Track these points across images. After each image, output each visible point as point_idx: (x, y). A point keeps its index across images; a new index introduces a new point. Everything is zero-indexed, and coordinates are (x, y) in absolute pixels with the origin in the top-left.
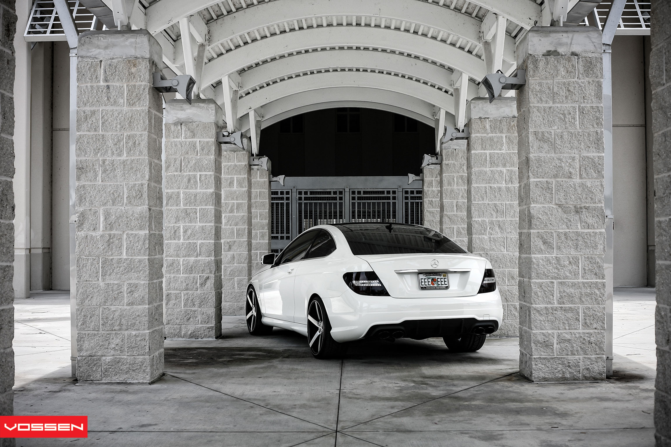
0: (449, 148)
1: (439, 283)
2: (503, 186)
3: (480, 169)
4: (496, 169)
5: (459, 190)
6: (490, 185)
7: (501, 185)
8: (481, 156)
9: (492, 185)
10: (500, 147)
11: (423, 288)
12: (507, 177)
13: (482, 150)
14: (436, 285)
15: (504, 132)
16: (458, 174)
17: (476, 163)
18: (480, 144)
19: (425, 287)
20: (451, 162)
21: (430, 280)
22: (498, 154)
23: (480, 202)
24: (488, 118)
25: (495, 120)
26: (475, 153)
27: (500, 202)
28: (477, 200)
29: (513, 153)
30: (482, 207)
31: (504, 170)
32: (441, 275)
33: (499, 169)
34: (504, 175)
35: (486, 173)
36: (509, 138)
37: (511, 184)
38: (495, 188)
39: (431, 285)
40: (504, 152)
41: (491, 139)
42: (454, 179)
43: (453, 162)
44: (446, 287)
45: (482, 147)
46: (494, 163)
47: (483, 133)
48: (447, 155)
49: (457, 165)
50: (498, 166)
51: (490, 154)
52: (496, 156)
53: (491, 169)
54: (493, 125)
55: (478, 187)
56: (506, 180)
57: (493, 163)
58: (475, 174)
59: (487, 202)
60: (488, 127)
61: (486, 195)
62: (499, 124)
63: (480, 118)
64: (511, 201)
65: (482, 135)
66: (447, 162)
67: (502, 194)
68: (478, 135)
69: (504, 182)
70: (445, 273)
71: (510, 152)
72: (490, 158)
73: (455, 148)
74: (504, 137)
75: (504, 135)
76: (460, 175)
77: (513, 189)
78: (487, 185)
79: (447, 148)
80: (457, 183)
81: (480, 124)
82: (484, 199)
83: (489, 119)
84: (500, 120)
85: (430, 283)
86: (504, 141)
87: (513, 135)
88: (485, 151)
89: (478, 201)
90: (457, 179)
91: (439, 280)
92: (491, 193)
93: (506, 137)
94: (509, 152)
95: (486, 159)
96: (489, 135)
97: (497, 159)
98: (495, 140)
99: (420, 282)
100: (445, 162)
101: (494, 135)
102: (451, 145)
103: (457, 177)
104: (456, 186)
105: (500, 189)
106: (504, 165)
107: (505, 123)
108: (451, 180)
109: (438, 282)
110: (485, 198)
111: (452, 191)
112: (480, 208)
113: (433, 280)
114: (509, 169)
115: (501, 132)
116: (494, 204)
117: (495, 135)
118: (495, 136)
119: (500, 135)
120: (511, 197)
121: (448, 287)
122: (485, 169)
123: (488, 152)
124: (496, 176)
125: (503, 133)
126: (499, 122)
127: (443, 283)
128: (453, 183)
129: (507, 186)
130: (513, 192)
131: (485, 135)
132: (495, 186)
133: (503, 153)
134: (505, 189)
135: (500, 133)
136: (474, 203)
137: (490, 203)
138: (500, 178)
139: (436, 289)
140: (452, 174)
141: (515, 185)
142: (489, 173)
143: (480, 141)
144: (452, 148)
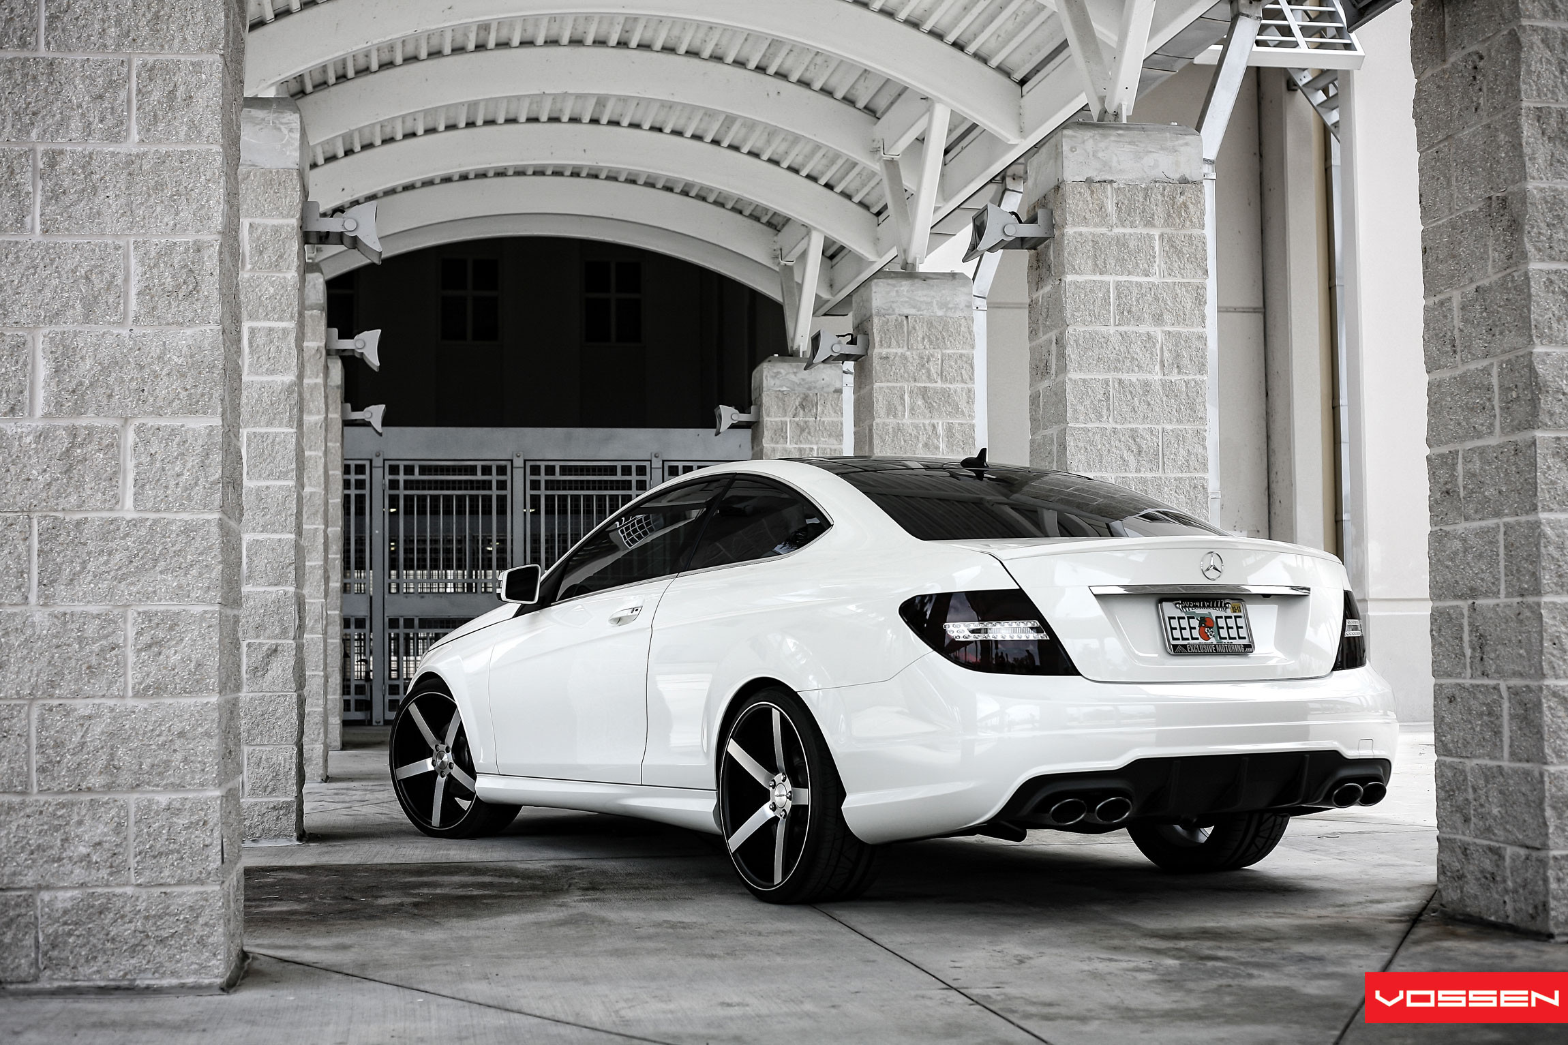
0: (890, 312)
1: (1224, 633)
2: (1157, 378)
3: (1090, 328)
4: (1136, 329)
5: (916, 427)
6: (1120, 376)
7: (1149, 377)
8: (1092, 291)
9: (1125, 376)
10: (1146, 265)
11: (1179, 650)
12: (1166, 354)
13: (1094, 272)
14: (1213, 640)
15: (1156, 222)
16: (913, 384)
17: (1078, 310)
18: (1088, 257)
19: (1184, 646)
20: (894, 350)
21: (1195, 623)
22: (1140, 285)
23: (1089, 425)
24: (1111, 182)
25: (1132, 187)
26: (1075, 283)
27: (1147, 426)
28: (1081, 418)
29: (1182, 284)
30: (1097, 438)
31: (1158, 332)
32: (1225, 607)
33: (1143, 329)
34: (1158, 346)
35: (1107, 339)
36: (1170, 240)
37: (1179, 373)
38: (1132, 384)
39: (1201, 640)
40: (1155, 279)
41: (1121, 243)
42: (902, 398)
43: (900, 351)
44: (1246, 646)
45: (1096, 265)
46: (1129, 312)
47: (1096, 225)
48: (885, 332)
49: (911, 359)
50: (1139, 320)
51: (1118, 285)
52: (1135, 290)
53: (1122, 329)
54: (1126, 202)
55: (1084, 381)
56: (1162, 362)
57: (1126, 313)
58: (1076, 341)
59: (1110, 425)
60: (1110, 207)
61: (1108, 406)
62: (1141, 200)
63: (1089, 181)
64: (1179, 421)
65: (1093, 230)
66: (884, 351)
67: (1152, 402)
68: (1083, 229)
69: (1157, 368)
70: (1235, 598)
71: (1174, 280)
72: (1119, 297)
73: (906, 311)
74: (1157, 238)
75: (1156, 233)
76: (919, 388)
77: (1184, 388)
78: (1110, 376)
79: (883, 311)
80: (912, 409)
81: (1089, 198)
82: (1101, 416)
83: (1115, 185)
84: (1146, 189)
85: (1196, 633)
86: (1157, 249)
87: (1182, 232)
88: (1105, 278)
89: (1086, 422)
90: (911, 397)
91: (1221, 623)
92: (1120, 400)
93: (1162, 236)
94: (1170, 280)
95: (1106, 300)
96: (1116, 230)
97: (1138, 301)
98: (1131, 246)
99: (1165, 626)
100: (880, 350)
101: (1128, 231)
102: (894, 305)
103: (911, 392)
104: (910, 418)
105: (1146, 385)
106: (1158, 319)
107: (1159, 197)
108: (897, 401)
109: (1219, 628)
110: (1105, 411)
111: (899, 429)
112: (1092, 443)
113: (1203, 621)
114: (1171, 329)
115: (1149, 223)
116: (1132, 430)
117: (1132, 231)
118: (1131, 235)
119: (1145, 231)
120: (1179, 411)
121: (1250, 646)
122: (1103, 329)
123: (1111, 279)
124: (1136, 348)
125: (1153, 226)
126: (1141, 194)
127: (1233, 633)
128: (900, 408)
129: (1166, 377)
130: (1184, 396)
131: (1103, 230)
132: (1134, 380)
133: (1153, 284)
134: (1160, 388)
135: (1145, 226)
136: (1075, 429)
137: (1119, 427)
138: (1148, 355)
139: (1216, 652)
140: (899, 384)
141: (1190, 377)
142: (1116, 341)
143: (1089, 246)
144: (897, 311)
